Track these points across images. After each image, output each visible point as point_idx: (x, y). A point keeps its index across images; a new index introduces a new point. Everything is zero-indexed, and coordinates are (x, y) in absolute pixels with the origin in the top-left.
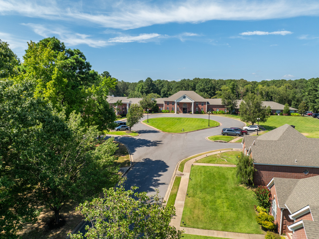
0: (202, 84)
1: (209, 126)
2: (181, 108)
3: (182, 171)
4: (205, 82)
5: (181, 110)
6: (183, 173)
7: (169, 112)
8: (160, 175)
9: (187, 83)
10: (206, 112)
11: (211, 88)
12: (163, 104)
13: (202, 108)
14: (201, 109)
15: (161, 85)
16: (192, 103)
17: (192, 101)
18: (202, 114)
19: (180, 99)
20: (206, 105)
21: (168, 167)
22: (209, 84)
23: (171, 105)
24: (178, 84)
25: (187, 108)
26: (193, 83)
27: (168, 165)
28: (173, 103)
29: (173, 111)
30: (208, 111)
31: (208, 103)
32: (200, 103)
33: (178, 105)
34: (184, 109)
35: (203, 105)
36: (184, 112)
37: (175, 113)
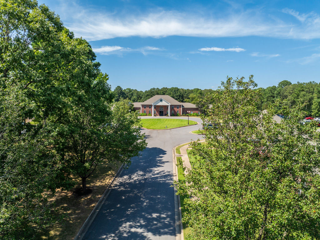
0: (172, 93)
1: (188, 124)
2: (157, 111)
3: (180, 154)
4: (174, 91)
5: (157, 113)
6: (181, 155)
7: (146, 115)
8: (162, 157)
9: (156, 92)
10: (181, 114)
11: (180, 96)
12: (140, 108)
14: (176, 112)
15: (131, 93)
16: (168, 106)
17: (169, 104)
18: (178, 116)
19: (157, 102)
20: (182, 108)
21: (166, 151)
22: (177, 93)
23: (148, 108)
24: (147, 92)
25: (164, 111)
26: (162, 91)
27: (165, 150)
28: (150, 106)
29: (150, 113)
30: (183, 114)
31: (183, 106)
32: (176, 106)
33: (155, 108)
34: (160, 112)
35: (178, 108)
36: (160, 115)
37: (153, 115)
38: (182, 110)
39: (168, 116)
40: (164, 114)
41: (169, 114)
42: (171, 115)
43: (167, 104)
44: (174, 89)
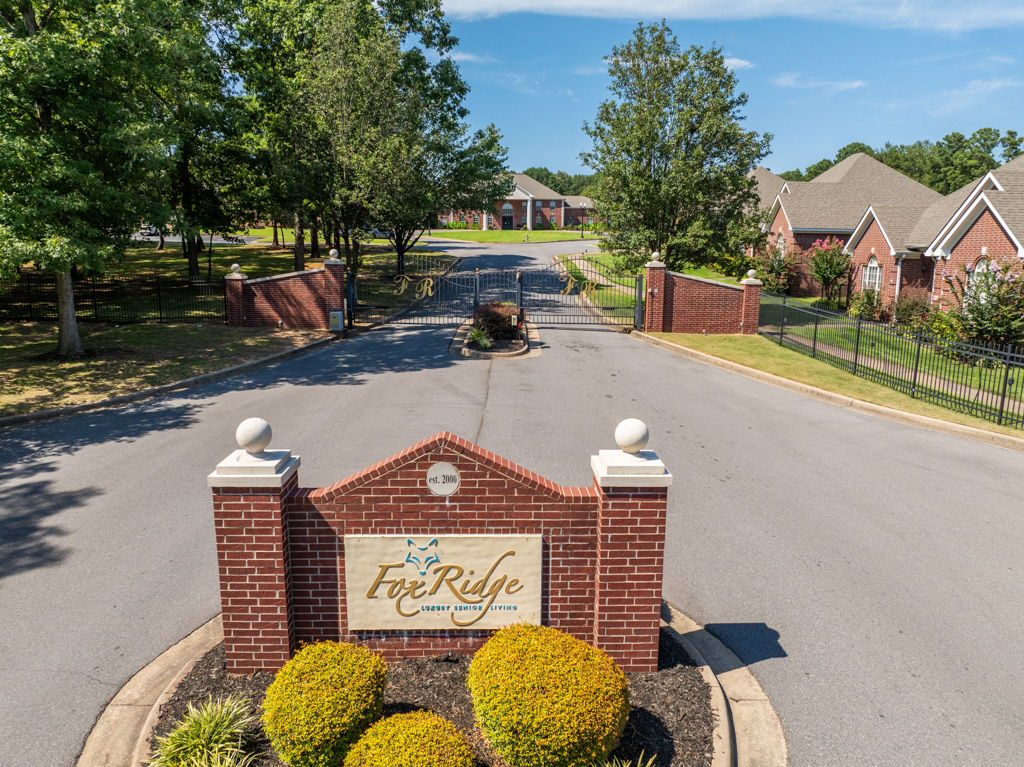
1: (583, 237)
2: (496, 217)
5: (496, 223)
7: (466, 228)
10: (562, 225)
13: (551, 216)
14: (548, 218)
16: (526, 201)
17: (528, 195)
18: (553, 229)
20: (563, 208)
25: (514, 218)
29: (477, 223)
30: (566, 224)
31: (566, 205)
32: (546, 203)
34: (504, 219)
35: (553, 208)
36: (505, 227)
37: (485, 228)
38: (563, 215)
39: (526, 229)
40: (514, 225)
41: (529, 225)
42: (534, 228)
43: (524, 197)
44: (536, 173)
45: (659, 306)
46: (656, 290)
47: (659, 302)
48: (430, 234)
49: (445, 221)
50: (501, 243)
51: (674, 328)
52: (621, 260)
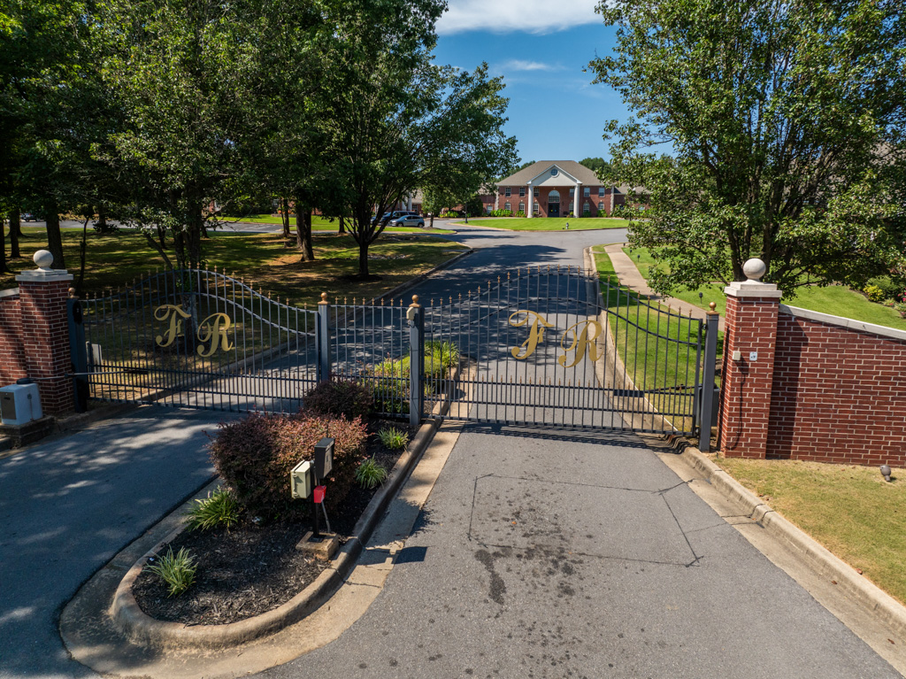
2: (543, 205)
5: (542, 210)
7: (511, 216)
8: (553, 254)
10: (611, 212)
12: (495, 196)
13: (600, 203)
14: (597, 205)
16: (574, 187)
17: (575, 181)
18: (601, 216)
19: (543, 176)
20: (612, 195)
23: (515, 197)
25: (560, 205)
27: (564, 249)
28: (522, 191)
29: (521, 211)
30: (614, 211)
31: (616, 191)
32: (595, 189)
33: (535, 195)
34: (551, 206)
35: (602, 194)
36: (551, 215)
37: (529, 216)
38: (612, 201)
39: (572, 216)
40: (561, 213)
41: (575, 213)
42: (581, 215)
43: (572, 183)
44: (592, 163)
45: (759, 395)
46: (753, 356)
47: (760, 384)
48: (467, 222)
49: (490, 209)
50: (538, 231)
51: (795, 447)
52: (665, 267)
